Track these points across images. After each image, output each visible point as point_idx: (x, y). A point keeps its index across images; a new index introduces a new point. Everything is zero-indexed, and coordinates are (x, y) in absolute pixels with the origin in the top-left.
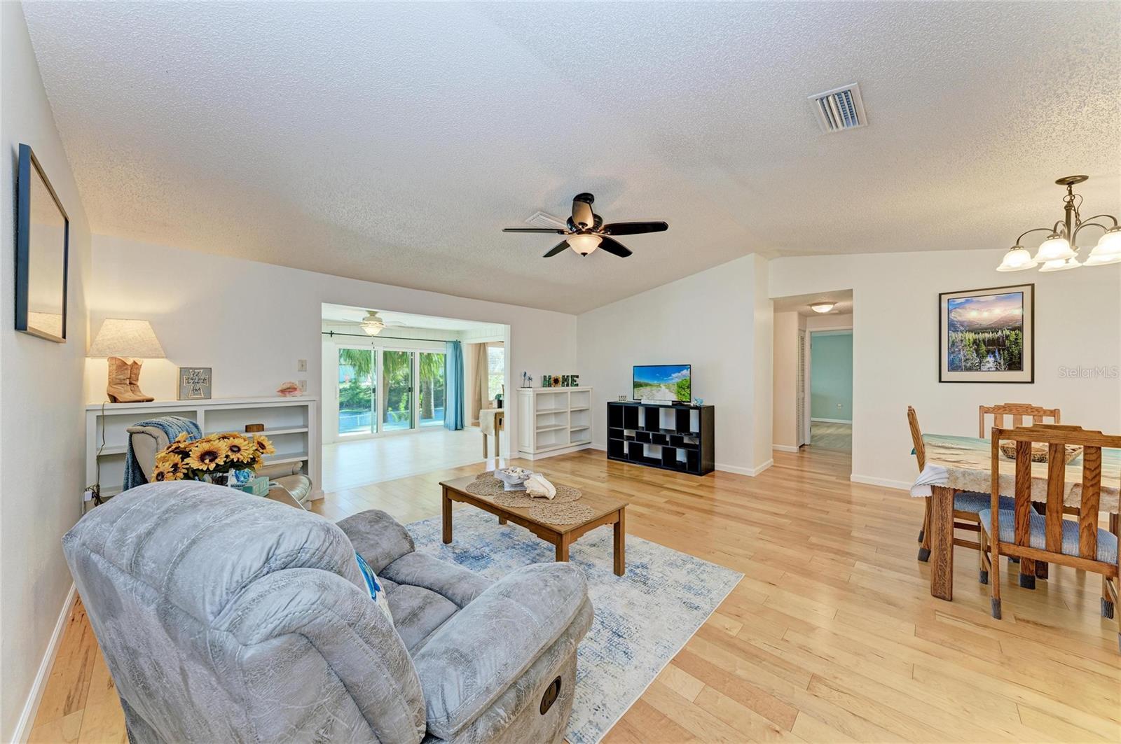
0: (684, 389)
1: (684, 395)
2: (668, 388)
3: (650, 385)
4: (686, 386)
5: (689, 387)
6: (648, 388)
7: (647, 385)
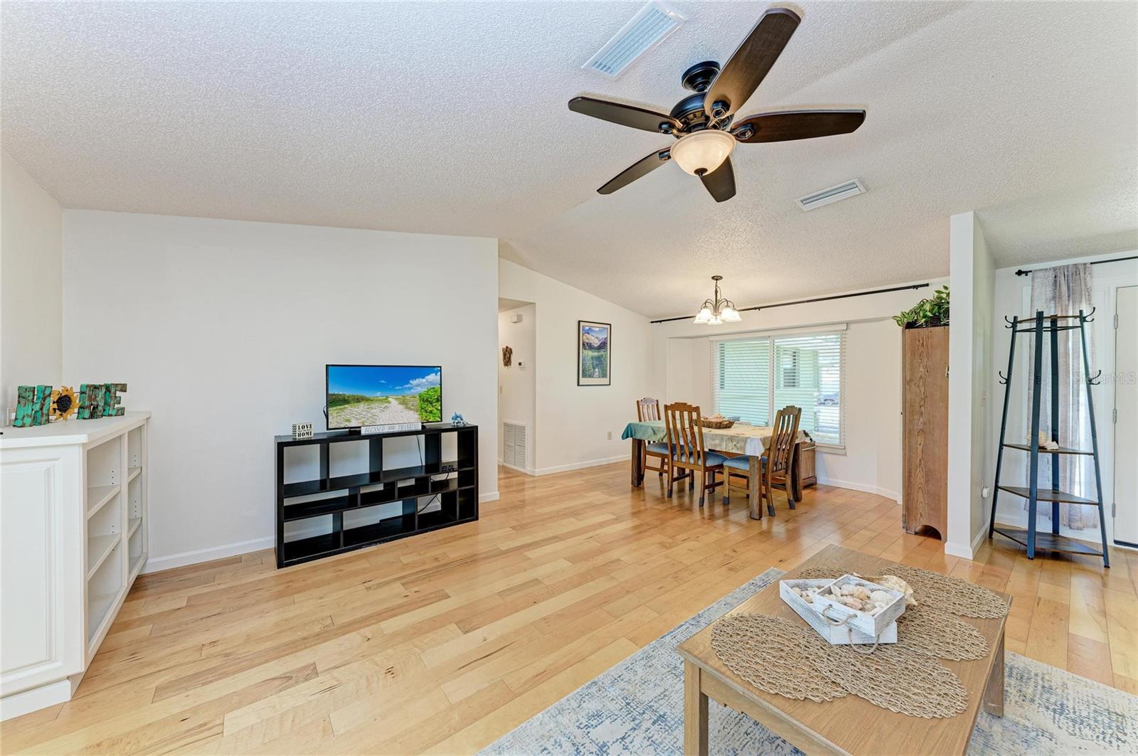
0: (431, 403)
1: (431, 412)
2: (403, 402)
3: (367, 400)
4: (433, 400)
5: (439, 399)
6: (362, 406)
7: (358, 400)
